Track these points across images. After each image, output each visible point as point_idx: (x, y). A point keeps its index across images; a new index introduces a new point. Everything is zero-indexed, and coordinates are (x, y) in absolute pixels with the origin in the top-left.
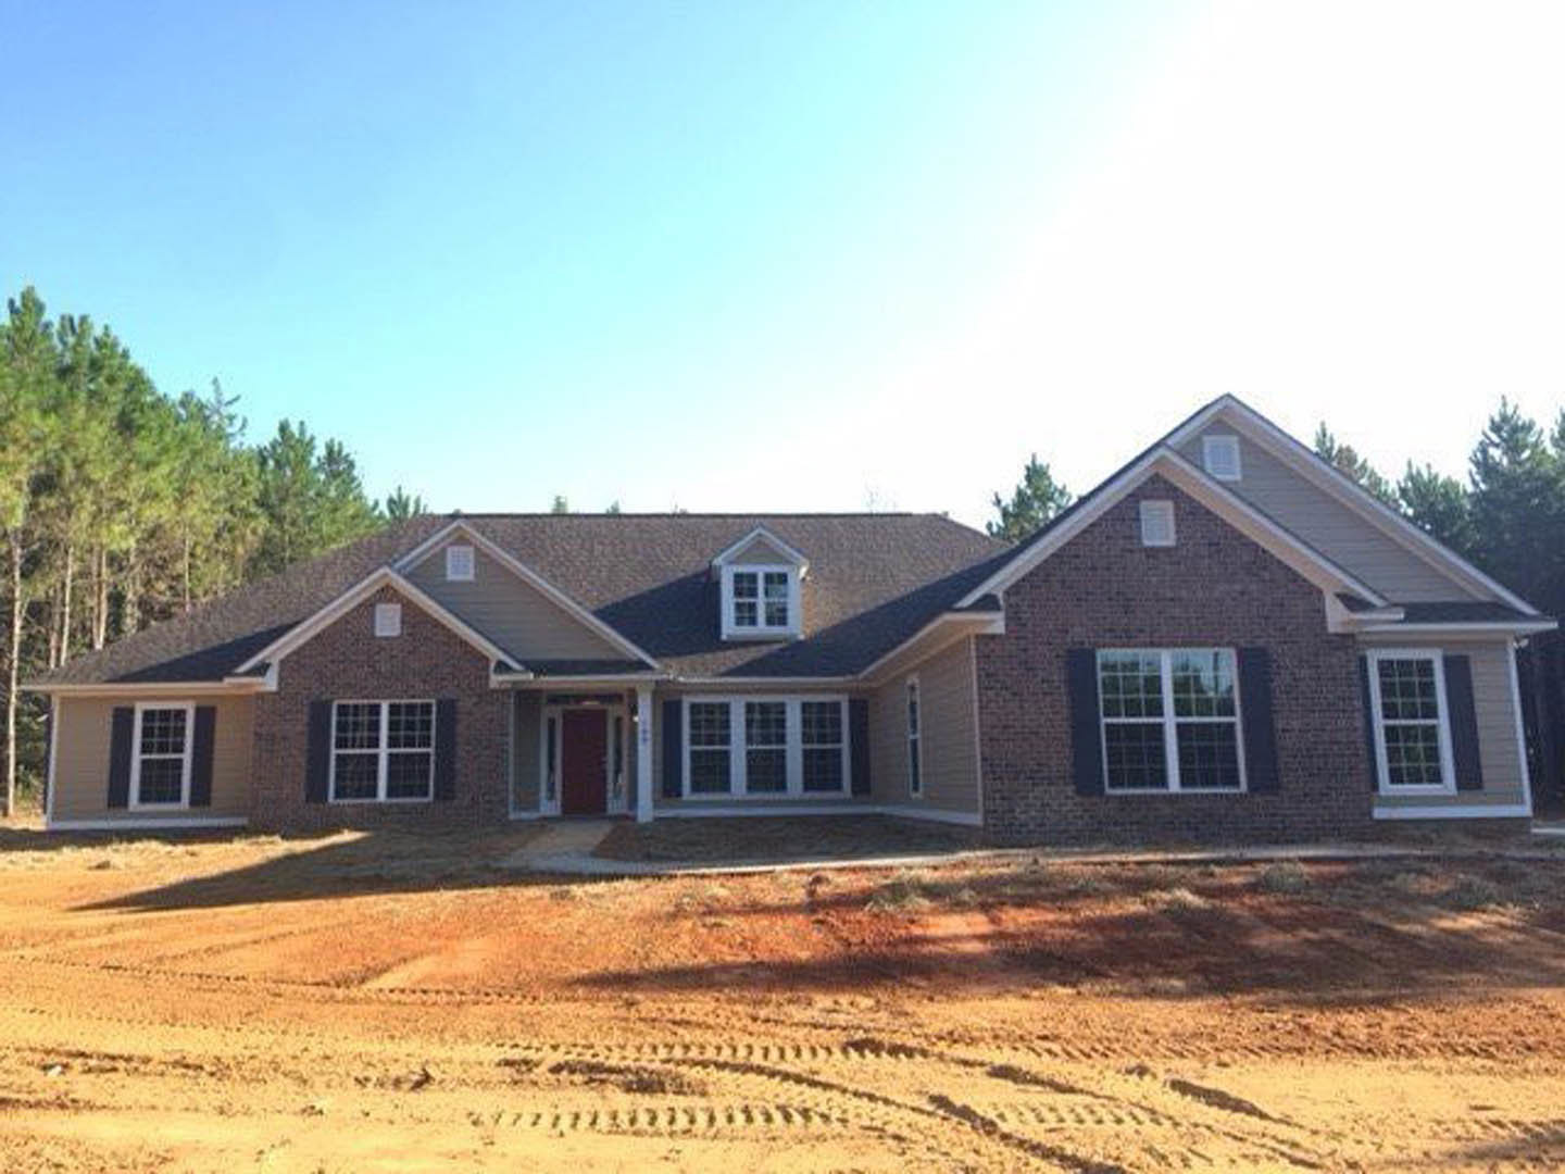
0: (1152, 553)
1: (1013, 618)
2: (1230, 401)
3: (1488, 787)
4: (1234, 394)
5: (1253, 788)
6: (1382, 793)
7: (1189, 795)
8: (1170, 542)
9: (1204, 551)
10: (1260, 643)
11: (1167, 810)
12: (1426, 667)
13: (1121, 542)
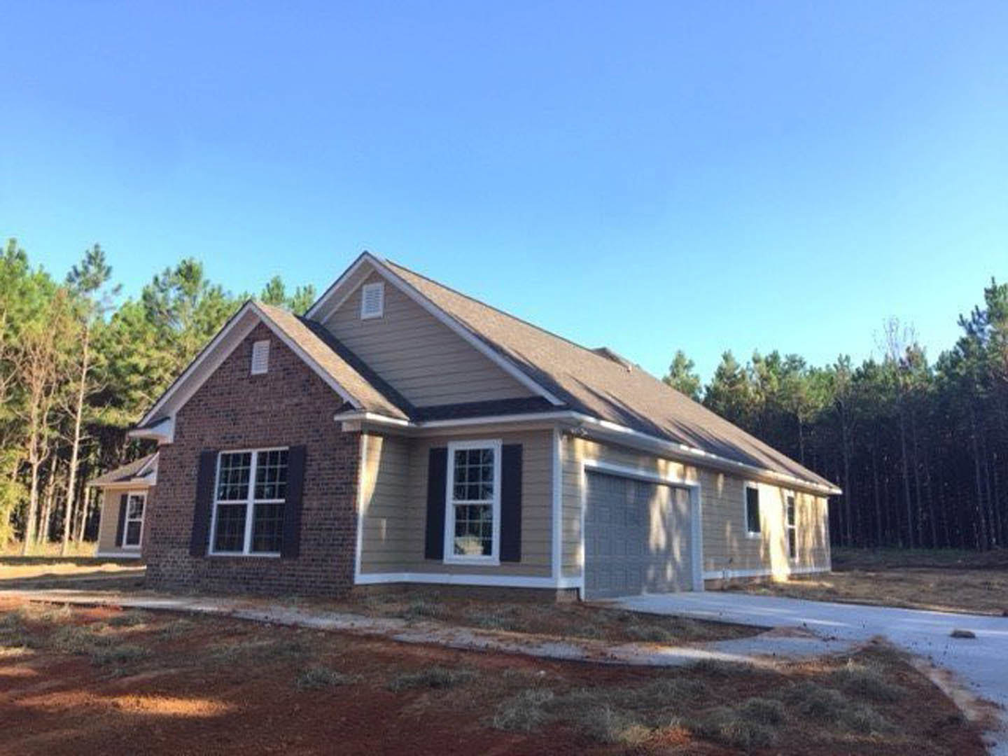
0: (253, 380)
1: (179, 433)
2: (368, 258)
3: (524, 560)
4: (370, 252)
6: (446, 561)
7: (254, 558)
8: (265, 371)
9: (281, 375)
10: (304, 442)
11: (234, 567)
12: (488, 455)
13: (238, 373)
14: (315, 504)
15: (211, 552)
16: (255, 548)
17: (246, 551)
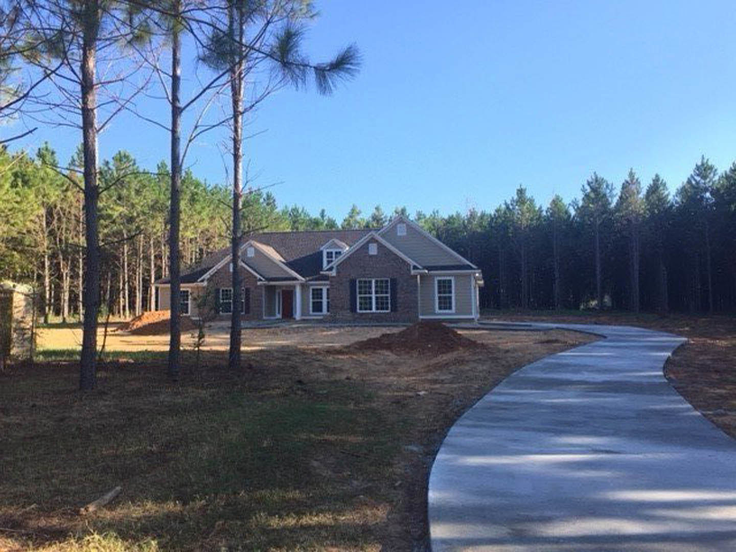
0: (371, 256)
1: (338, 272)
5: (392, 311)
7: (377, 312)
8: (375, 254)
9: (383, 255)
10: (395, 277)
13: (363, 254)
14: (403, 296)
15: (358, 311)
16: (377, 308)
17: (374, 310)
